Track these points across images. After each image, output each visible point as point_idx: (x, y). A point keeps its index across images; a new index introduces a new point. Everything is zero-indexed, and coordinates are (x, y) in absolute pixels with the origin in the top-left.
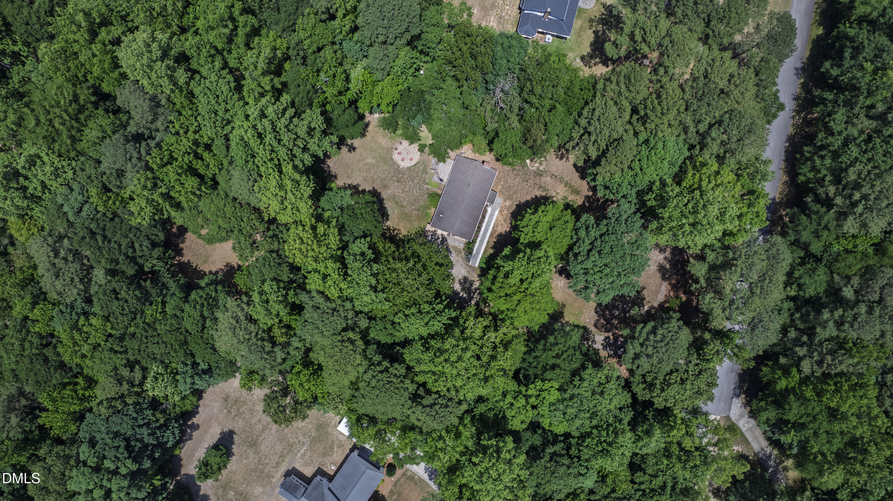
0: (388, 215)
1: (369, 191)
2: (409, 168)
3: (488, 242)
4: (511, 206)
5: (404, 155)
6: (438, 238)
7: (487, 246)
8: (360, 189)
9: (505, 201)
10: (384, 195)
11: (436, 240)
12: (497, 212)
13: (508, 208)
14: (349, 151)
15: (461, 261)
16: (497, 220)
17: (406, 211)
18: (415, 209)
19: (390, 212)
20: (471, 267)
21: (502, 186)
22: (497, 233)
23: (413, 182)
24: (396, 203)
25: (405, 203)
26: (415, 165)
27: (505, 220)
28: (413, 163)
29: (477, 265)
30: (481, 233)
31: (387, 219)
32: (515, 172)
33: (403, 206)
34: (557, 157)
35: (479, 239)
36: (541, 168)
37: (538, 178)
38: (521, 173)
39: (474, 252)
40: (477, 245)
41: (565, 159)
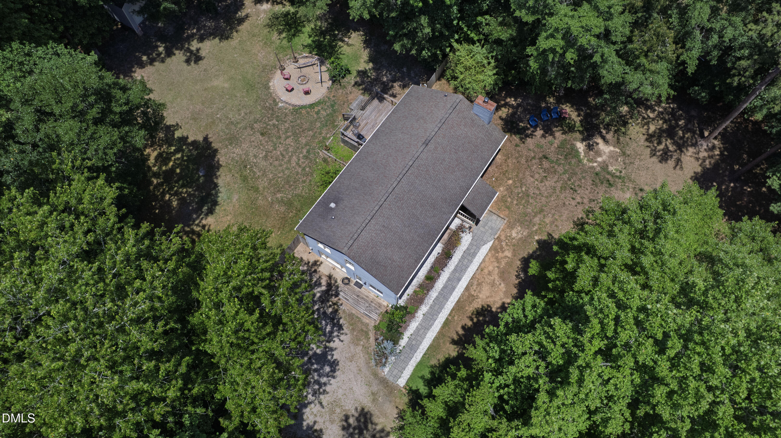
0: (215, 203)
1: (194, 143)
2: (297, 110)
3: (447, 323)
4: (524, 241)
5: (293, 83)
6: (318, 284)
7: (441, 334)
8: (178, 134)
9: (511, 226)
10: (222, 158)
11: (312, 287)
12: (485, 250)
13: (515, 247)
14: (188, 61)
15: (361, 359)
16: (481, 269)
17: (260, 202)
18: (281, 202)
19: (222, 196)
20: (384, 382)
21: (509, 189)
22: (477, 305)
23: (297, 141)
24: (245, 179)
25: (262, 184)
26: (312, 106)
27: (503, 275)
28: (308, 100)
29: (402, 382)
30: (434, 294)
31: (211, 212)
32: (546, 164)
33: (257, 190)
34: (653, 154)
35: (424, 309)
36: (611, 168)
37: (602, 188)
38: (560, 169)
39: (403, 342)
40: (413, 326)
41: (671, 163)
